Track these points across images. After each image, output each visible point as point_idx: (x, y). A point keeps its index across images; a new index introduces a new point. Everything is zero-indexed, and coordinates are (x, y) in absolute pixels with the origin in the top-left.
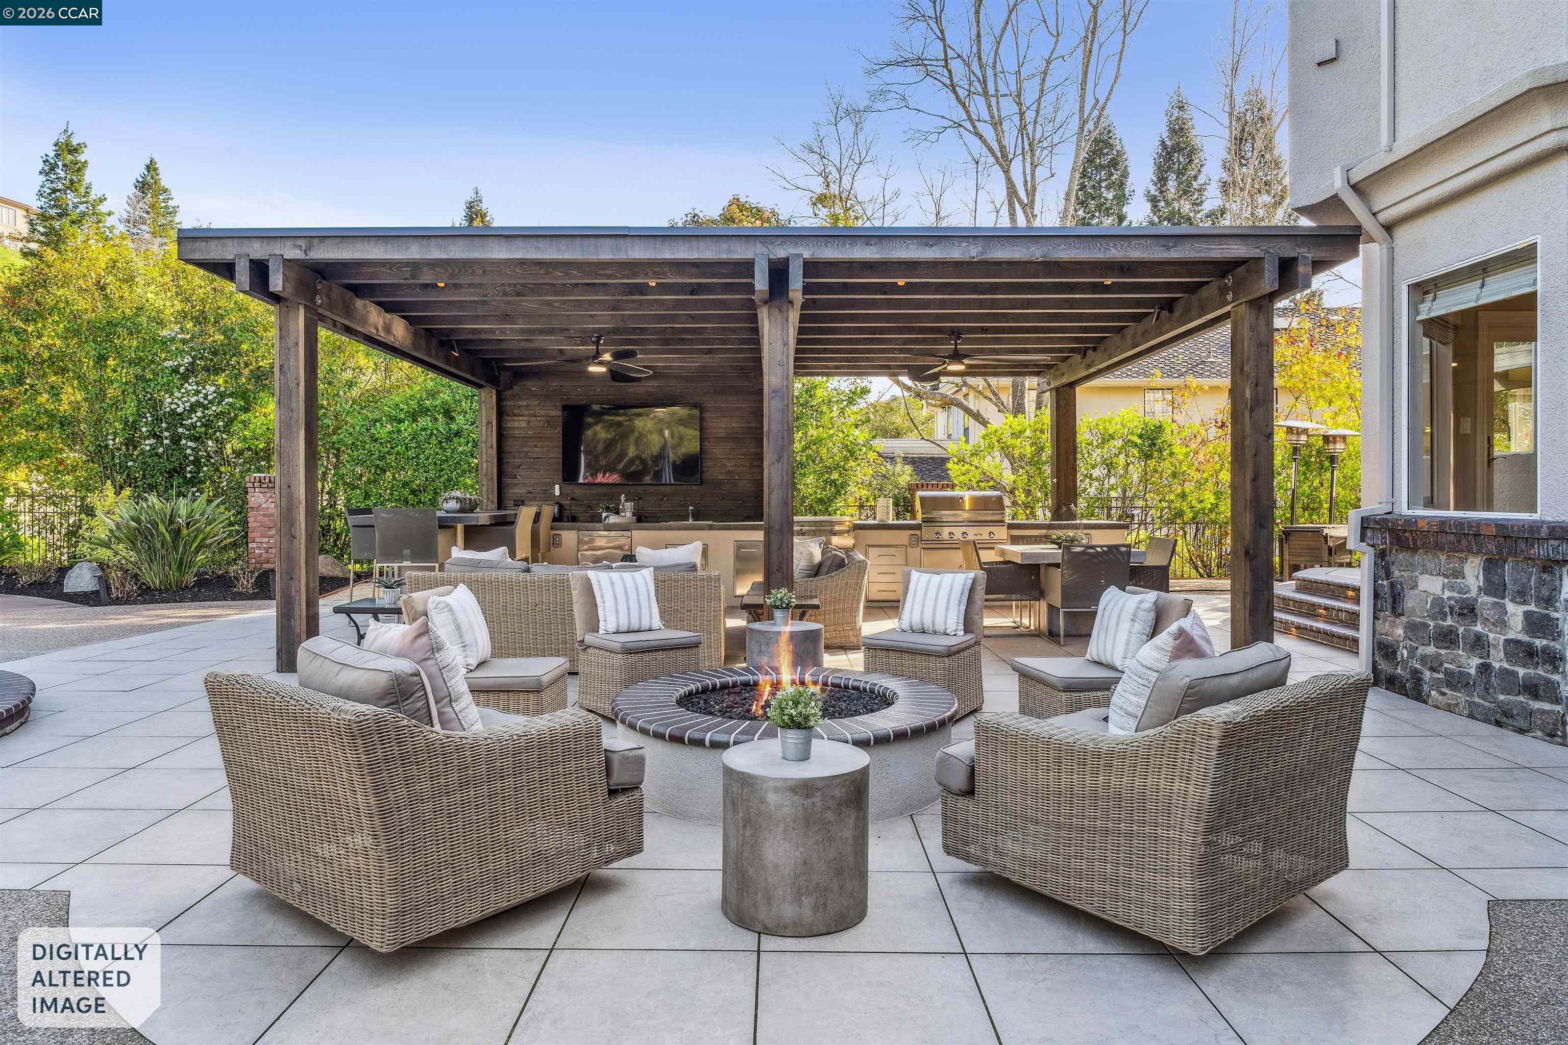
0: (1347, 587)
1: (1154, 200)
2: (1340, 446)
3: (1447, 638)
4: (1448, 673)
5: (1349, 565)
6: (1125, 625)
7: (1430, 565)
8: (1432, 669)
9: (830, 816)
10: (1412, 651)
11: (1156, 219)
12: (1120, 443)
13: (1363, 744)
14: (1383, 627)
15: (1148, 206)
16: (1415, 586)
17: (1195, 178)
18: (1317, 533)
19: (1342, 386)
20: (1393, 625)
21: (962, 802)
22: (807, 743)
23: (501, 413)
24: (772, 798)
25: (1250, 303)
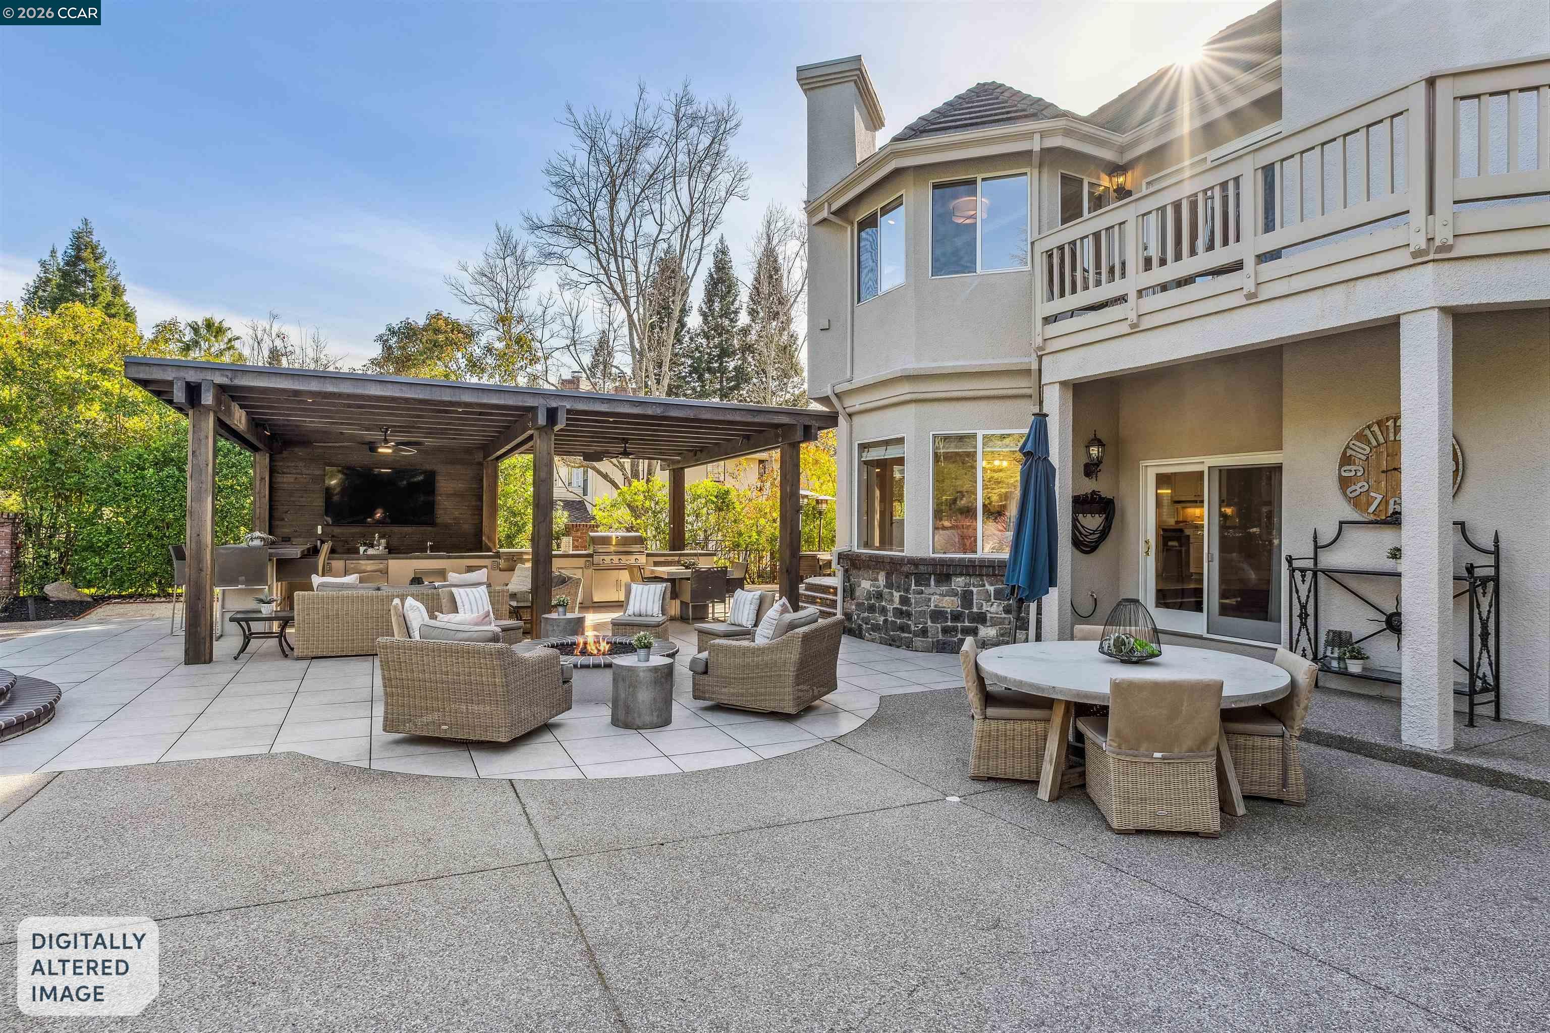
0: (830, 587)
1: (704, 315)
2: (824, 506)
3: (872, 609)
4: (872, 624)
5: (829, 575)
6: (747, 606)
7: (866, 576)
8: (866, 624)
9: (663, 680)
10: (858, 615)
11: (706, 329)
12: (703, 501)
13: (839, 656)
14: (847, 605)
15: (700, 319)
16: (859, 586)
17: (732, 303)
18: (814, 557)
19: (825, 469)
20: (851, 604)
21: (702, 677)
22: (649, 655)
23: (272, 472)
24: (641, 674)
25: (790, 444)
